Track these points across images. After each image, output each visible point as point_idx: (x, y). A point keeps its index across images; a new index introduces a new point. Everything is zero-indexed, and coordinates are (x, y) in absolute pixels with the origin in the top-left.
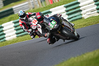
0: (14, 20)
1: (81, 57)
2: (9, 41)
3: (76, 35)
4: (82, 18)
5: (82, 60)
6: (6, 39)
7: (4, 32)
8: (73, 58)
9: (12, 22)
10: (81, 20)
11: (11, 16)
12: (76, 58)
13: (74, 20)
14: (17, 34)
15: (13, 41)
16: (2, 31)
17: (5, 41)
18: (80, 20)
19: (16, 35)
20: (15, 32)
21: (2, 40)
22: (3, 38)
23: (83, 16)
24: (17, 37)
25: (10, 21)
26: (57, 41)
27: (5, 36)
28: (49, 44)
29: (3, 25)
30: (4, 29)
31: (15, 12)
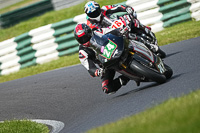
0: (53, 22)
1: (190, 96)
2: (44, 65)
3: (162, 70)
4: (190, 19)
5: (191, 103)
6: (38, 61)
7: (34, 47)
8: (173, 100)
9: (50, 26)
10: (190, 24)
11: (47, 15)
12: (179, 99)
13: (176, 23)
14: (59, 50)
15: (52, 65)
16: (30, 44)
17: (36, 64)
18: (186, 24)
19: (58, 53)
20: (57, 46)
21: (29, 63)
22: (31, 60)
23: (193, 15)
24: (60, 56)
25: (45, 23)
26: (124, 84)
27: (36, 54)
28: (107, 92)
29: (31, 33)
30: (32, 41)
31: (56, 6)
